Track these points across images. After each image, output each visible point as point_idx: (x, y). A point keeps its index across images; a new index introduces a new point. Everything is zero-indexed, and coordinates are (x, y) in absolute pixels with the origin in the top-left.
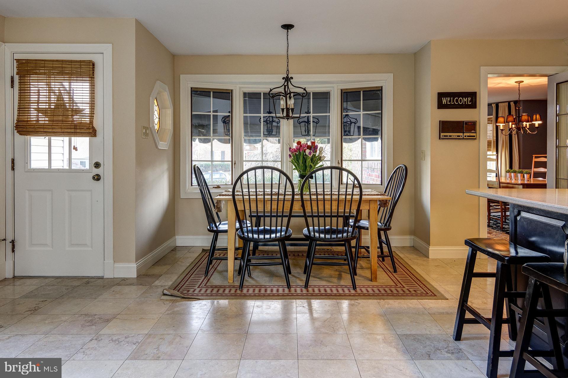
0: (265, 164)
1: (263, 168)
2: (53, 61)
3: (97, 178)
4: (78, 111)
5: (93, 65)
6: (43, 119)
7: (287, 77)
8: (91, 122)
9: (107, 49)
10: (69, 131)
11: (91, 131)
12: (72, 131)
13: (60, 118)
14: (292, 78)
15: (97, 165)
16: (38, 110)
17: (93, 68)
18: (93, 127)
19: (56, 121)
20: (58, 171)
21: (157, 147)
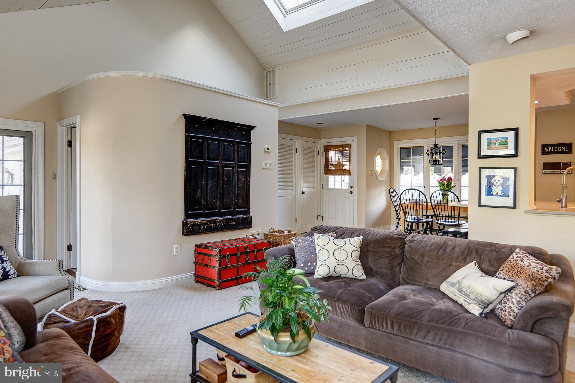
0: (413, 188)
1: (412, 189)
2: (336, 145)
3: (351, 192)
4: (344, 165)
5: (350, 146)
6: (333, 168)
7: (436, 144)
8: (349, 169)
9: (355, 138)
10: (341, 173)
11: (349, 173)
12: (342, 173)
13: (339, 168)
14: (438, 145)
15: (351, 187)
16: (331, 165)
17: (350, 147)
18: (350, 172)
19: (337, 169)
20: (338, 189)
21: (378, 179)
